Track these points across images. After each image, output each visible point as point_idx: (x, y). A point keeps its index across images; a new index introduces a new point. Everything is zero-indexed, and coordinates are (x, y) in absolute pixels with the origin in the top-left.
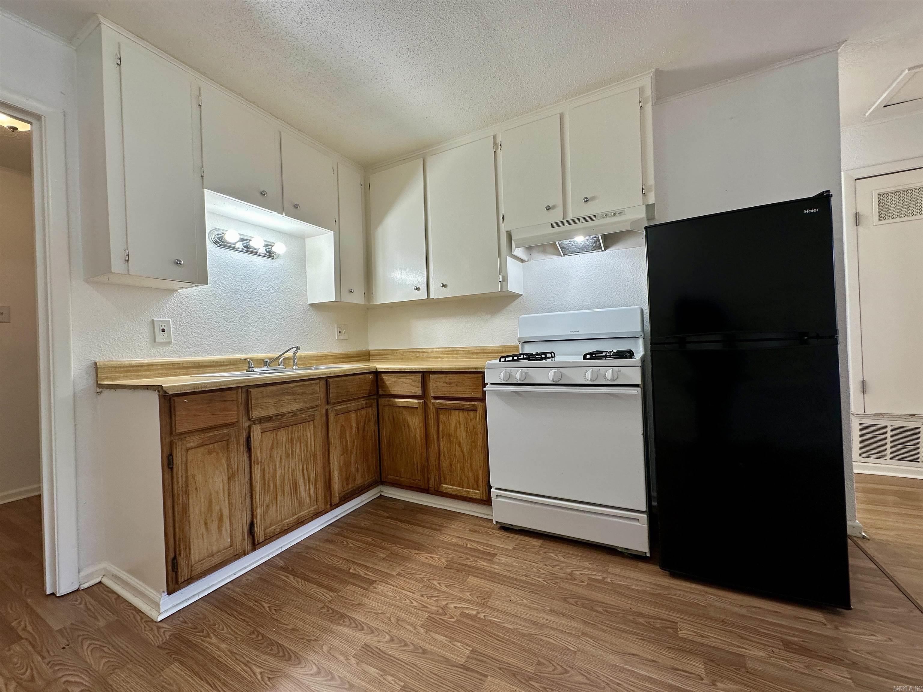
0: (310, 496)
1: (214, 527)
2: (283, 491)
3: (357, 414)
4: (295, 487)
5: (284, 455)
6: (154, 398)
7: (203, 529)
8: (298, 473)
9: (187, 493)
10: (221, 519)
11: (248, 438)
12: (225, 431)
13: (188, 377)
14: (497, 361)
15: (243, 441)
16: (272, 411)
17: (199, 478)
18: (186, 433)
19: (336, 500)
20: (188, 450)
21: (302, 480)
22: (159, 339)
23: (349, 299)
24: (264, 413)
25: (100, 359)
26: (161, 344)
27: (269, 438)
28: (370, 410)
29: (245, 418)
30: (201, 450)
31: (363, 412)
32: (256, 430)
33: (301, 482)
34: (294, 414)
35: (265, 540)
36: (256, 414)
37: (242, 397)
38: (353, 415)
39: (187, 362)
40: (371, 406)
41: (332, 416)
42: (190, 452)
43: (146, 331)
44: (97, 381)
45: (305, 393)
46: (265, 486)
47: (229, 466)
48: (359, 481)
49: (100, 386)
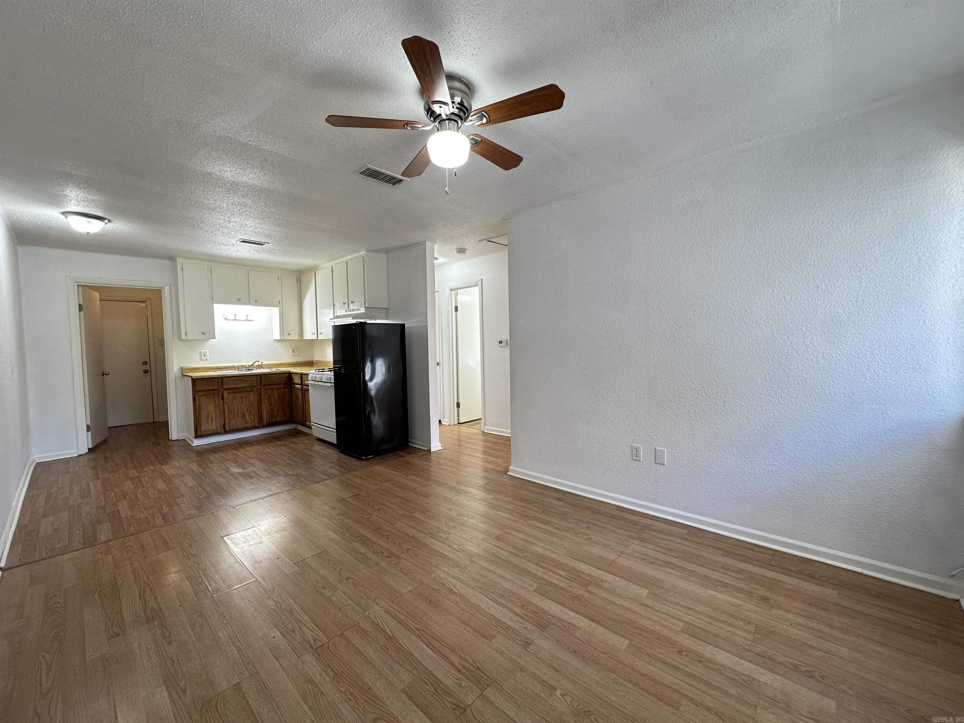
0: (251, 419)
1: (210, 423)
2: (238, 415)
3: (278, 391)
4: (244, 415)
5: (238, 403)
6: (190, 379)
7: (205, 421)
8: (245, 410)
9: (200, 409)
10: (212, 420)
11: (223, 395)
12: (213, 391)
13: (213, 372)
14: (314, 371)
15: (221, 395)
16: (232, 386)
17: (204, 405)
18: (200, 391)
19: (265, 423)
20: (200, 396)
21: (247, 413)
22: (203, 358)
23: (287, 337)
24: (229, 387)
25: (182, 366)
26: (204, 360)
27: (231, 396)
28: (287, 390)
29: (221, 388)
30: (204, 397)
31: (282, 390)
32: (226, 393)
33: (247, 414)
34: (244, 388)
35: (230, 431)
36: (225, 387)
37: (220, 381)
38: (276, 391)
39: (214, 367)
40: (287, 387)
41: (263, 390)
42: (201, 397)
43: (198, 356)
44: (182, 373)
45: (248, 381)
46: (230, 412)
47: (215, 403)
48: (279, 419)
49: (183, 375)
